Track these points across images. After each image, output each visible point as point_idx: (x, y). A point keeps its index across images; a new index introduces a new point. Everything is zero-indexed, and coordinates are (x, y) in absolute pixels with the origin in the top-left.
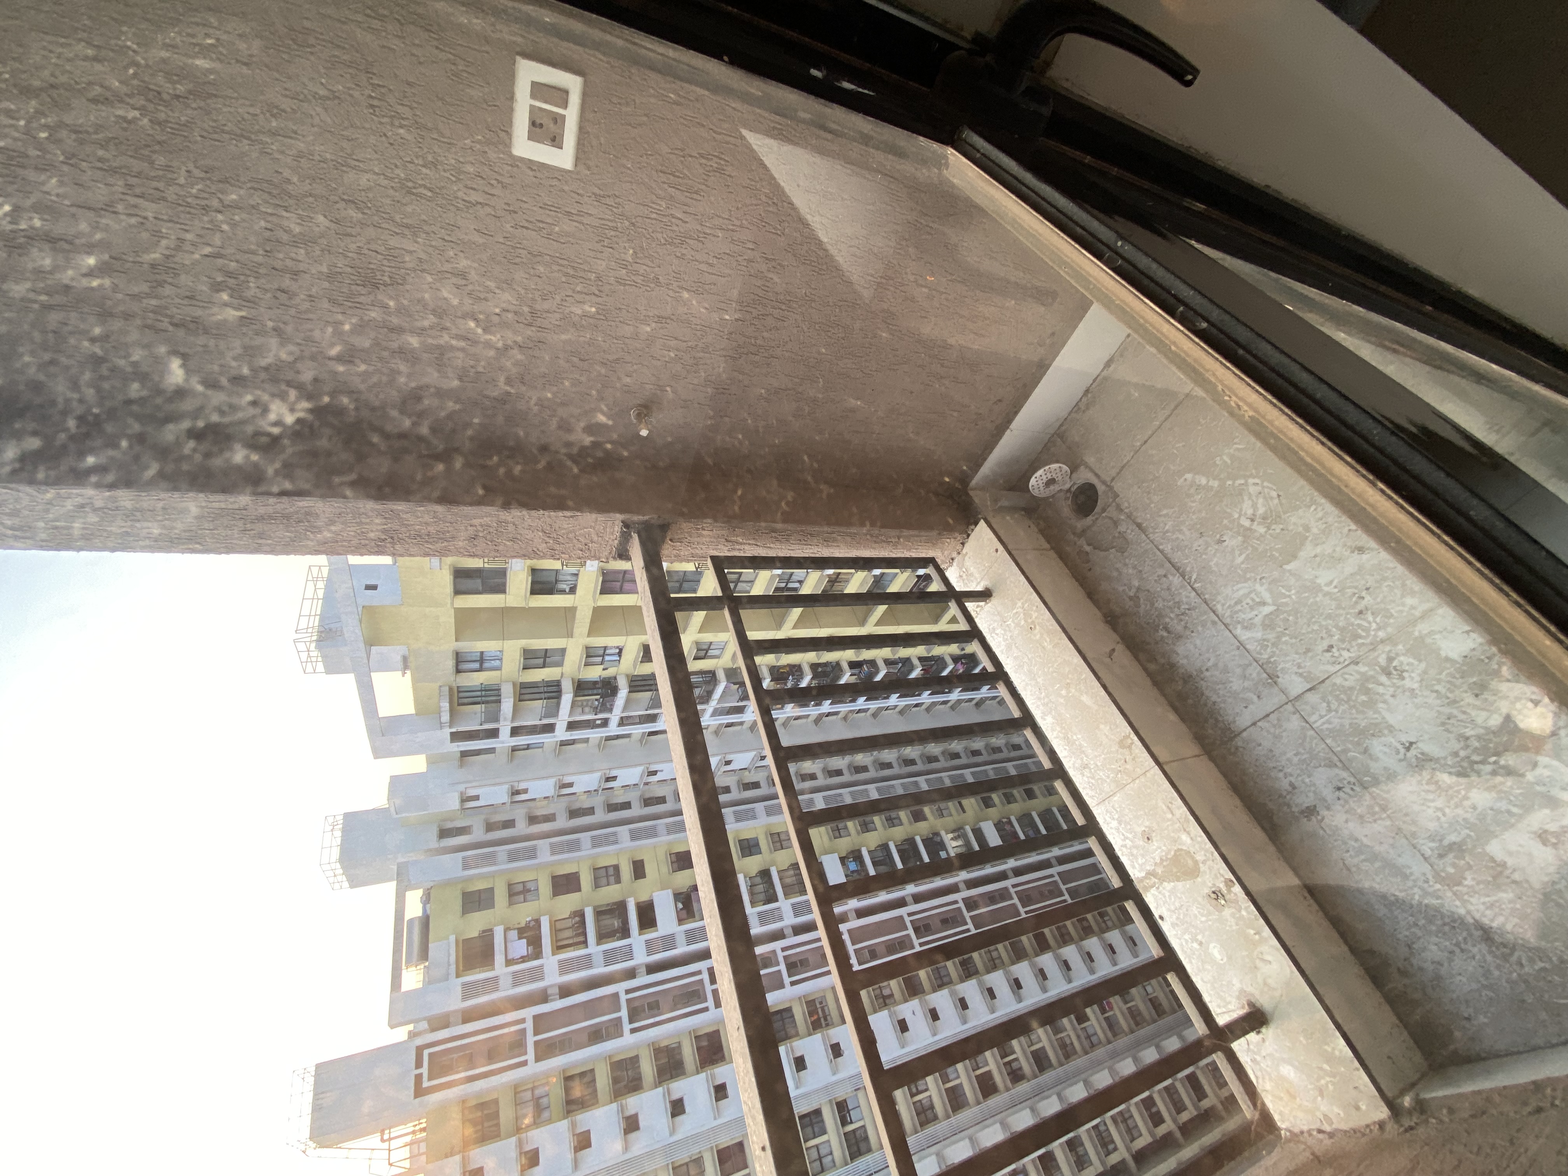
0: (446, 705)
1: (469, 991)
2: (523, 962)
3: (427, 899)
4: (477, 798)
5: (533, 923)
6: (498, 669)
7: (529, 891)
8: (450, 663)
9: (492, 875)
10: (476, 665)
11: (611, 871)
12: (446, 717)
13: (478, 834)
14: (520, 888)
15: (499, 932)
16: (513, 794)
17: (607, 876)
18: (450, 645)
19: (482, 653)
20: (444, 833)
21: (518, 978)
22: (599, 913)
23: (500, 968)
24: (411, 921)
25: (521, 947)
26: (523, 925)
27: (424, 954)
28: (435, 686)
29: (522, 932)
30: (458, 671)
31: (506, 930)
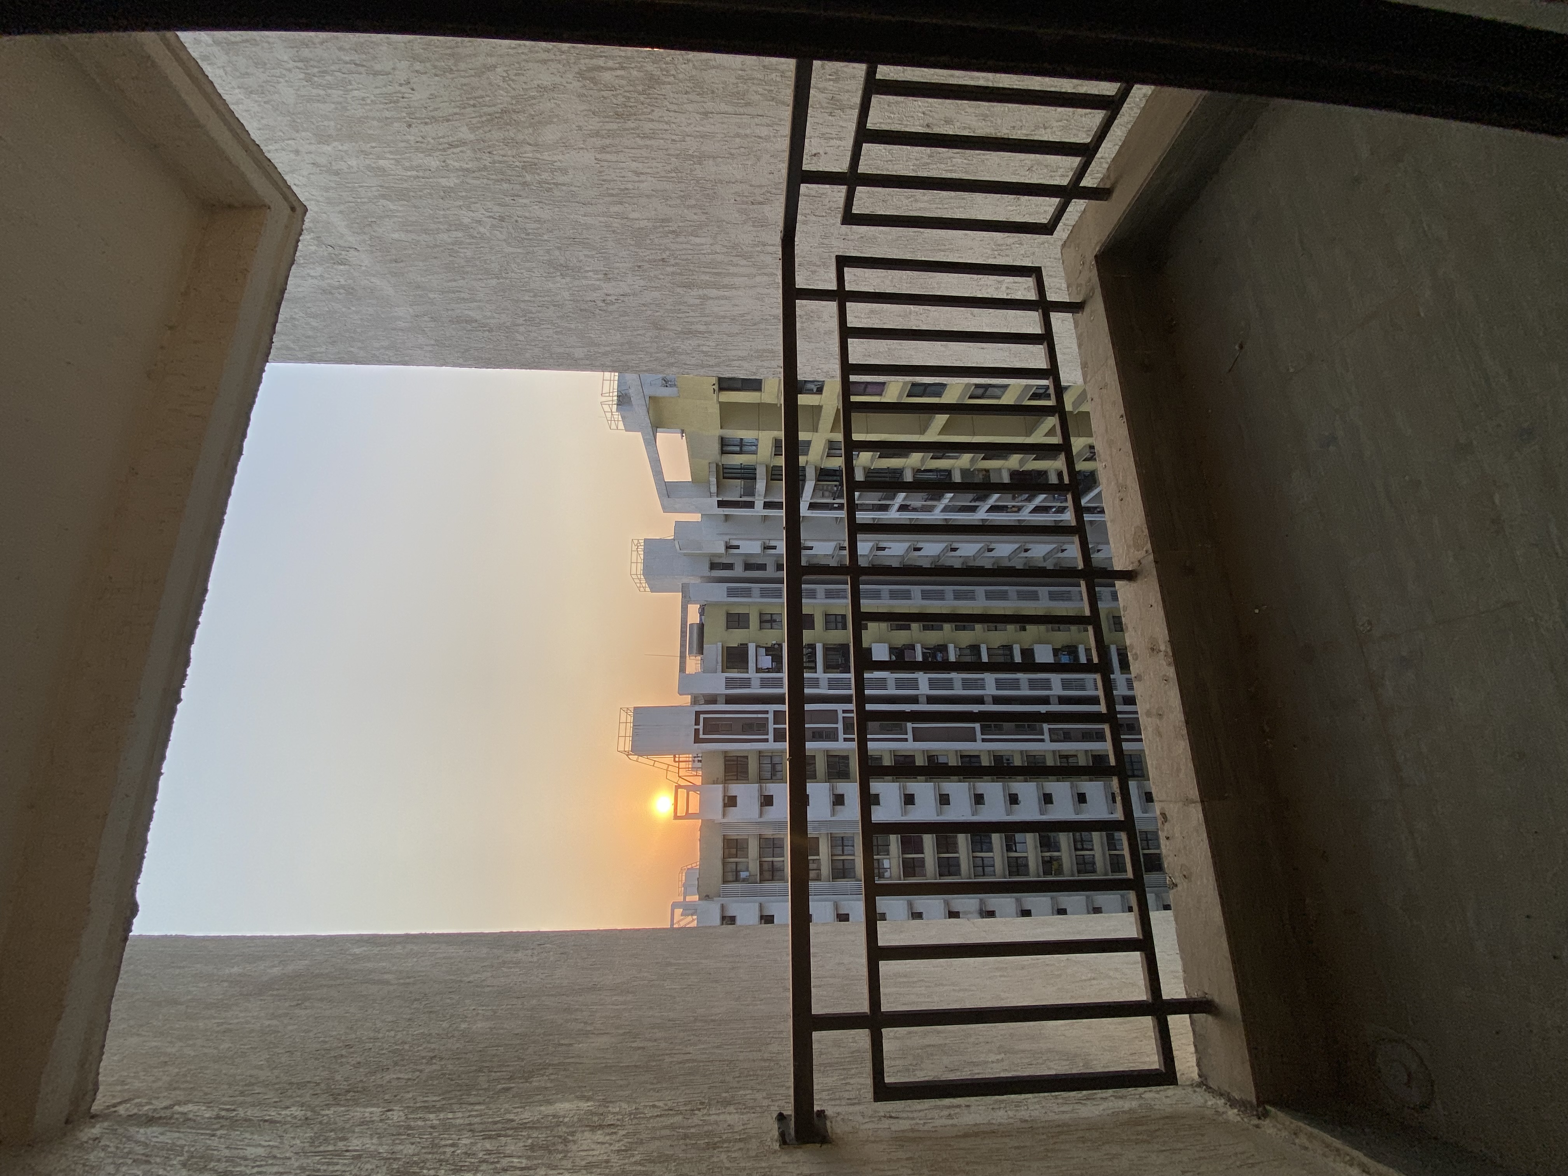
0: (713, 480)
1: (730, 683)
2: (768, 672)
3: (702, 612)
4: (738, 547)
5: (776, 646)
6: (755, 453)
7: (775, 621)
8: (716, 447)
9: (749, 605)
10: (737, 449)
11: (839, 619)
12: (714, 489)
13: (738, 571)
14: (768, 617)
15: (752, 648)
16: (765, 548)
17: (836, 622)
18: (716, 432)
19: (742, 439)
20: (713, 566)
21: (764, 683)
22: (827, 649)
23: (752, 674)
24: (691, 625)
25: (766, 661)
26: (769, 645)
27: (701, 650)
28: (706, 462)
29: (769, 650)
30: (723, 452)
31: (757, 647)
